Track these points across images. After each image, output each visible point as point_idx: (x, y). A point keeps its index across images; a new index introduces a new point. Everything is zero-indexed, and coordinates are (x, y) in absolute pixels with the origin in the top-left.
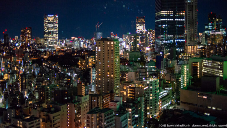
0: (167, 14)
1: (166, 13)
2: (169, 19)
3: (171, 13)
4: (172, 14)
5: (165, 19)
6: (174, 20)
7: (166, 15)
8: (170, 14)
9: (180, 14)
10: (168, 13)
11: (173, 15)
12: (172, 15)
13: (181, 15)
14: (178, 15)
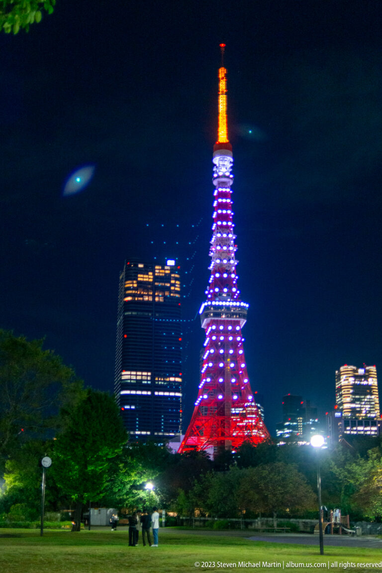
0: (136, 380)
1: (134, 377)
2: (142, 390)
3: (144, 378)
4: (149, 378)
5: (131, 390)
6: (153, 393)
7: (132, 381)
8: (142, 380)
9: (168, 379)
10: (139, 378)
11: (149, 382)
12: (147, 380)
13: (170, 381)
14: (164, 381)
